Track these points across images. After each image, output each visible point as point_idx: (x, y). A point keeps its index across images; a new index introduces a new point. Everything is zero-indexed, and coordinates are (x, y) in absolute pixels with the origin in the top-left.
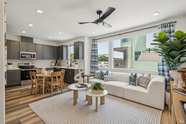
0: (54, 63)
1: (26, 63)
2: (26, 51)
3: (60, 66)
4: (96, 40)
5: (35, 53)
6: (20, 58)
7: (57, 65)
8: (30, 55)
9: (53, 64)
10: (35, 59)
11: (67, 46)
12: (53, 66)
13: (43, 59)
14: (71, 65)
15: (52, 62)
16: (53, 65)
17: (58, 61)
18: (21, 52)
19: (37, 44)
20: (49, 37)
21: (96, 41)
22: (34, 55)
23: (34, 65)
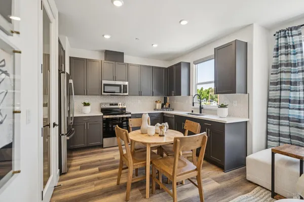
0: (160, 102)
1: (112, 102)
2: (112, 78)
3: (173, 110)
4: (296, 28)
5: (127, 83)
6: (103, 93)
7: (166, 108)
8: (119, 87)
9: (159, 106)
10: (127, 94)
11: (189, 64)
12: (158, 110)
13: (140, 94)
14: (201, 108)
15: (156, 102)
16: (157, 108)
17: (168, 98)
18: (104, 82)
19: (131, 65)
20: (154, 46)
21: (294, 32)
22: (125, 86)
23: (125, 106)
